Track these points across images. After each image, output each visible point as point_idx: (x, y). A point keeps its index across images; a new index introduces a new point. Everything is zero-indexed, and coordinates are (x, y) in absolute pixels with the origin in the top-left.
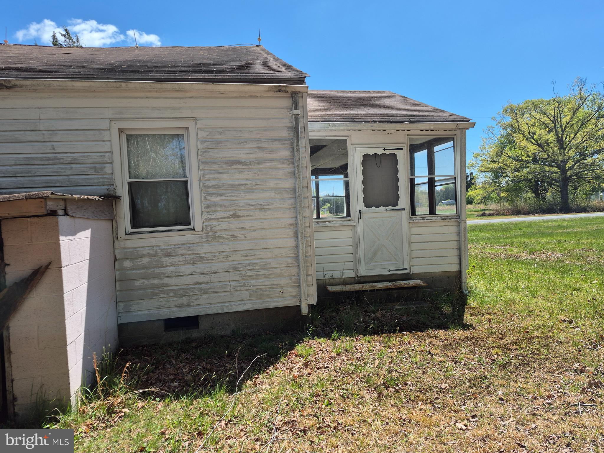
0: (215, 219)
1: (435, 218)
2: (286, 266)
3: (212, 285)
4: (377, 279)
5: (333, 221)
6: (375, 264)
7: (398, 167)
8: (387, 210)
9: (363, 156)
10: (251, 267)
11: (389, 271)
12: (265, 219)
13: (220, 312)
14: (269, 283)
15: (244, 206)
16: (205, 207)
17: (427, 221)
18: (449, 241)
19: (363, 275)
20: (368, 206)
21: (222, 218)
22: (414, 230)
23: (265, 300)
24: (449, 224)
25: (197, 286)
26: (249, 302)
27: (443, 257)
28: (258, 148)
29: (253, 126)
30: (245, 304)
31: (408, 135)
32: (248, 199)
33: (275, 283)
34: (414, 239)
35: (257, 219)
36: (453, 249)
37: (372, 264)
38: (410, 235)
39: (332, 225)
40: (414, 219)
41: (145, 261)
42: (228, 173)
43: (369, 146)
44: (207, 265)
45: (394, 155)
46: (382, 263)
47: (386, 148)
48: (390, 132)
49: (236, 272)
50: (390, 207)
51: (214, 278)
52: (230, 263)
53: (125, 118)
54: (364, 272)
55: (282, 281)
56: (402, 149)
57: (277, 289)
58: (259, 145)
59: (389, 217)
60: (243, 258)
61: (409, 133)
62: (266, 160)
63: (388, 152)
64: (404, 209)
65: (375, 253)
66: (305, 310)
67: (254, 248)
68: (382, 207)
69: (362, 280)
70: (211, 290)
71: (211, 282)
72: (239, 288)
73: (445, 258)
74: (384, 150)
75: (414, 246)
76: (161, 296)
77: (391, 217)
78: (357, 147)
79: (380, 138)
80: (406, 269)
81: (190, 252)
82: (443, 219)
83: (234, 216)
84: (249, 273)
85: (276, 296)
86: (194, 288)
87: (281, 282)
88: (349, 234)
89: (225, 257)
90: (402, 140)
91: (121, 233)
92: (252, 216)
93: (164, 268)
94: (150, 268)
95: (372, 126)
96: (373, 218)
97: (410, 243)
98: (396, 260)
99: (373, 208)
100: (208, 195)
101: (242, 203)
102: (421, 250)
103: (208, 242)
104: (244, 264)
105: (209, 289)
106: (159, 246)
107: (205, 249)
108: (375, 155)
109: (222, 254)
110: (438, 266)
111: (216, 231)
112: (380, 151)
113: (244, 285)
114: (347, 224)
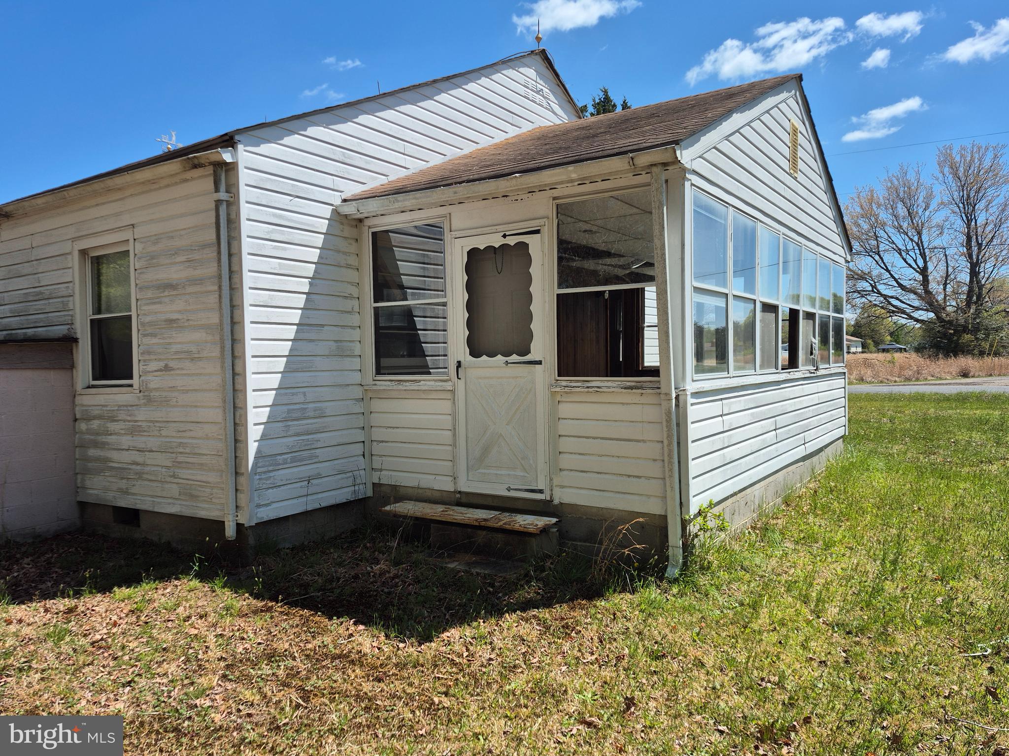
0: (149, 372)
1: (609, 384)
2: (215, 453)
3: (147, 469)
4: (489, 502)
5: (420, 381)
6: (486, 471)
7: (530, 270)
8: (507, 363)
9: (469, 253)
10: (181, 450)
11: (509, 489)
12: (197, 375)
13: (151, 509)
14: (199, 478)
15: (176, 353)
16: (142, 354)
17: (590, 390)
18: (644, 441)
19: (463, 489)
20: (475, 353)
21: (156, 371)
22: (565, 410)
23: (194, 504)
24: (643, 400)
25: (134, 467)
26: (179, 502)
27: (629, 476)
28: (189, 261)
29: (185, 227)
30: (174, 504)
31: (554, 199)
32: (180, 343)
33: (204, 478)
34: (564, 428)
35: (188, 375)
36: (655, 460)
37: (479, 471)
38: (554, 419)
39: (416, 388)
40: (564, 383)
41: (95, 424)
42: (160, 303)
43: (479, 231)
44: (144, 439)
45: (524, 246)
46: (499, 472)
47: (507, 233)
48: (519, 198)
49: (168, 454)
50: (515, 358)
51: (149, 458)
52: (164, 439)
53: (82, 236)
54: (466, 486)
55: (212, 478)
56: (537, 232)
57: (207, 490)
58: (190, 257)
59: (513, 378)
60: (174, 434)
61: (555, 193)
62: (196, 280)
63: (512, 241)
64: (540, 363)
65: (486, 451)
66: (230, 532)
67: (184, 420)
68: (499, 356)
69: (464, 500)
70: (145, 476)
71: (144, 464)
72: (169, 479)
73: (635, 480)
74: (504, 236)
75: (565, 444)
76: (106, 474)
77: (517, 377)
78: (457, 236)
79: (499, 212)
80: (541, 491)
81: (129, 418)
82: (625, 388)
83: (167, 368)
84: (181, 458)
85: (205, 501)
86: (130, 469)
87: (210, 480)
88: (445, 406)
89: (158, 429)
90: (542, 212)
91: (79, 386)
92: (182, 369)
93: (110, 437)
94: (98, 434)
95: (455, 193)
96: (485, 378)
97: (556, 437)
98: (525, 470)
99: (484, 358)
100: (145, 335)
101: (175, 348)
102: (580, 454)
103: (145, 405)
104: (175, 444)
105: (143, 473)
106: (106, 406)
107: (142, 415)
108: (490, 248)
109: (155, 424)
110: (618, 495)
111: (151, 390)
112: (496, 241)
113: (174, 476)
114: (439, 388)
